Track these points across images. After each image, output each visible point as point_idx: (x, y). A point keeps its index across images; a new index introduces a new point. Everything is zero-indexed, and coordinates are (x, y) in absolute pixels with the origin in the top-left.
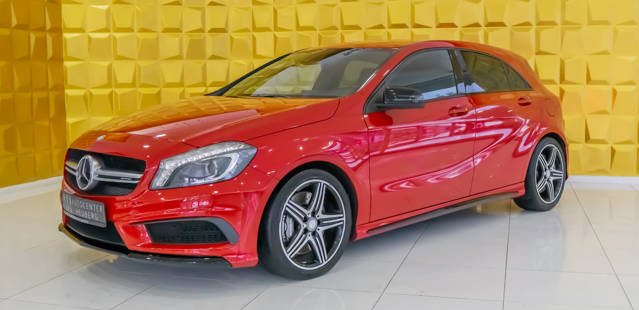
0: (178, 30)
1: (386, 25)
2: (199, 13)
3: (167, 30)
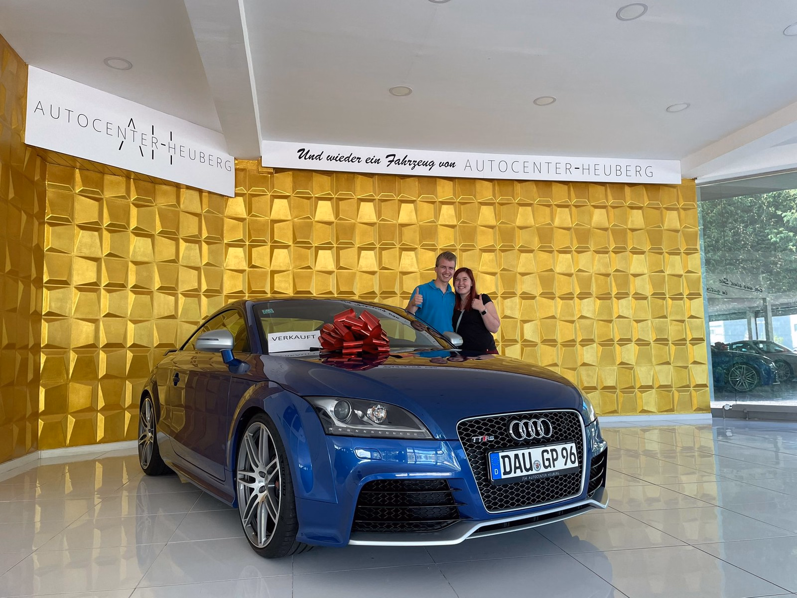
0: (173, 289)
1: (377, 291)
2: (196, 272)
3: (161, 288)
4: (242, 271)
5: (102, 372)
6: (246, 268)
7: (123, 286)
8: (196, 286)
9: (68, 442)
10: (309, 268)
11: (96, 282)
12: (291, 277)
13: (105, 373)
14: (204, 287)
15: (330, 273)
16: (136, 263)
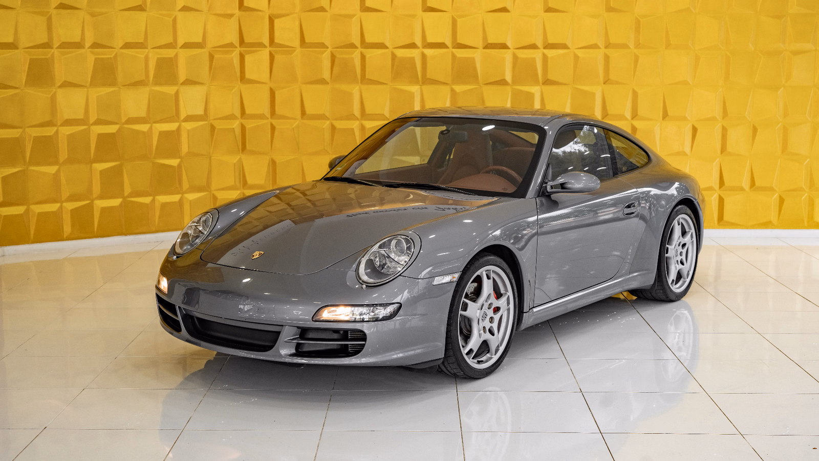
0: (142, 45)
3: (128, 46)
4: (232, 16)
5: (63, 155)
6: (237, 11)
7: (78, 45)
8: (170, 39)
9: (32, 236)
10: (322, 9)
11: (47, 43)
12: (297, 23)
13: (66, 157)
14: (181, 42)
15: (350, 16)
16: (93, 15)
